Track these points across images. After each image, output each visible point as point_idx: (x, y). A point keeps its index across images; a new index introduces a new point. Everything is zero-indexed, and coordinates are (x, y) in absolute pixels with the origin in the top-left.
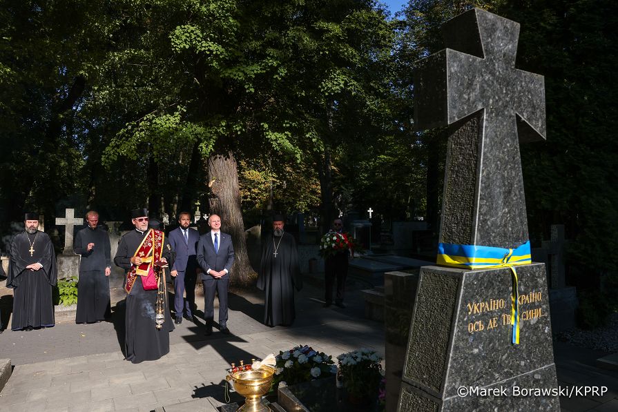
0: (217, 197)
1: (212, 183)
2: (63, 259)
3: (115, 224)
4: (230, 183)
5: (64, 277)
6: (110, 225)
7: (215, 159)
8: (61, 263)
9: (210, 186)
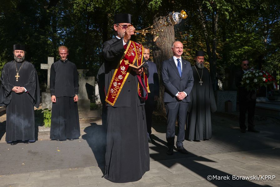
0: (160, 49)
1: (156, 38)
2: (46, 94)
3: (83, 71)
4: (170, 39)
5: (47, 108)
6: (80, 71)
7: (158, 20)
8: (45, 97)
9: (154, 41)
